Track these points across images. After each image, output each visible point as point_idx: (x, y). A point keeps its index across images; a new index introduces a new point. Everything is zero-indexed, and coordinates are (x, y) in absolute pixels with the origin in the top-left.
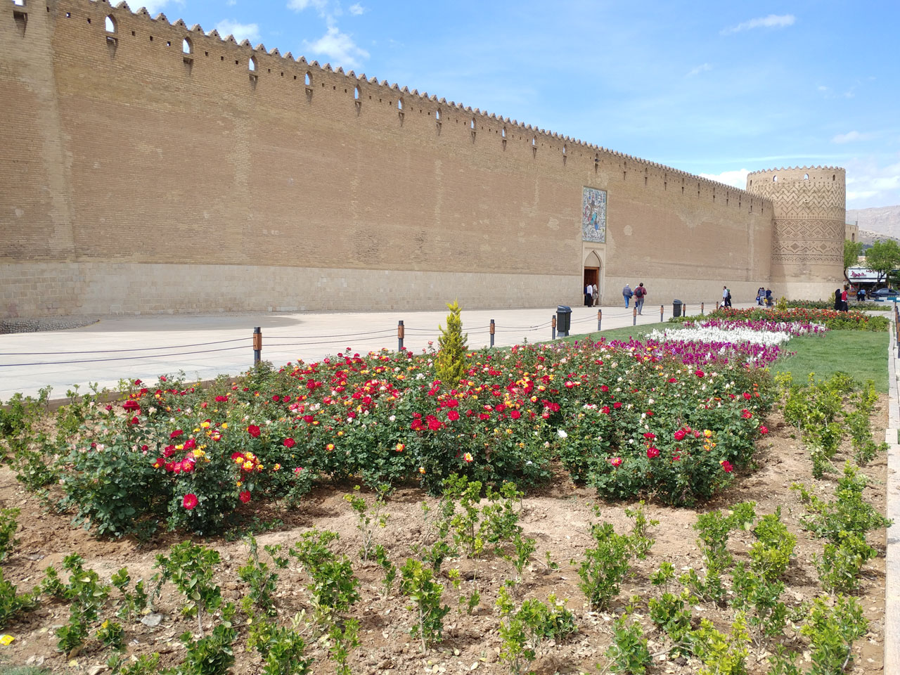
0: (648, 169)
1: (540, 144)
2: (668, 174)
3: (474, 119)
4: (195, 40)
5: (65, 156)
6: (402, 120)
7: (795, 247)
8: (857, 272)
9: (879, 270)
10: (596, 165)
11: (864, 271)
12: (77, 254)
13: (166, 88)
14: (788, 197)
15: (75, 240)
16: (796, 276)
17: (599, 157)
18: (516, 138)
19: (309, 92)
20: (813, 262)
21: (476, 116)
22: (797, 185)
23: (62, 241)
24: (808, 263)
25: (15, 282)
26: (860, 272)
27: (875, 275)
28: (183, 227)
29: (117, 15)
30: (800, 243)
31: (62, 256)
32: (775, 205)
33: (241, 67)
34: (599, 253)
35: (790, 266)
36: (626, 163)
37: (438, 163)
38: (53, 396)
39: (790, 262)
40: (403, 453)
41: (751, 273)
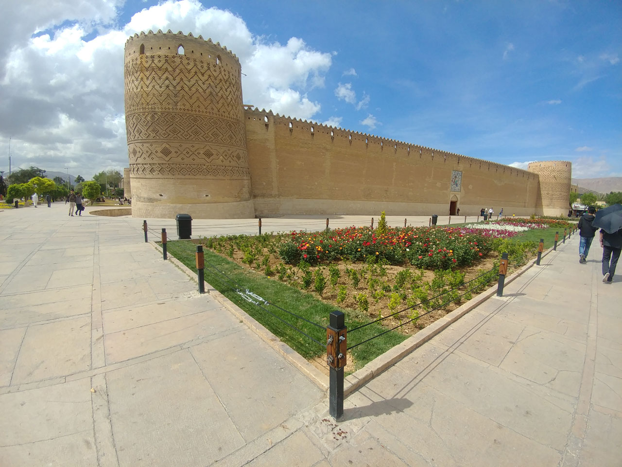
0: (481, 163)
1: (435, 155)
2: (490, 165)
3: (409, 147)
4: (315, 127)
5: (277, 166)
6: (382, 150)
7: (548, 194)
8: (576, 205)
9: (585, 205)
10: (458, 162)
11: (579, 205)
12: (279, 196)
13: (306, 143)
14: (546, 173)
15: (279, 192)
16: (548, 206)
17: (460, 159)
18: (426, 153)
19: (351, 142)
20: (556, 200)
21: (410, 146)
22: (550, 168)
23: (275, 192)
24: (553, 201)
25: (263, 204)
26: (577, 205)
27: (584, 207)
28: (309, 187)
29: (293, 122)
30: (550, 192)
31: (275, 197)
32: (540, 176)
33: (328, 135)
34: (457, 195)
35: (545, 202)
36: (471, 161)
37: (395, 164)
38: (274, 234)
39: (545, 200)
40: (360, 251)
41: (526, 204)
